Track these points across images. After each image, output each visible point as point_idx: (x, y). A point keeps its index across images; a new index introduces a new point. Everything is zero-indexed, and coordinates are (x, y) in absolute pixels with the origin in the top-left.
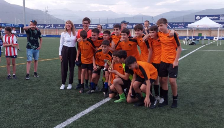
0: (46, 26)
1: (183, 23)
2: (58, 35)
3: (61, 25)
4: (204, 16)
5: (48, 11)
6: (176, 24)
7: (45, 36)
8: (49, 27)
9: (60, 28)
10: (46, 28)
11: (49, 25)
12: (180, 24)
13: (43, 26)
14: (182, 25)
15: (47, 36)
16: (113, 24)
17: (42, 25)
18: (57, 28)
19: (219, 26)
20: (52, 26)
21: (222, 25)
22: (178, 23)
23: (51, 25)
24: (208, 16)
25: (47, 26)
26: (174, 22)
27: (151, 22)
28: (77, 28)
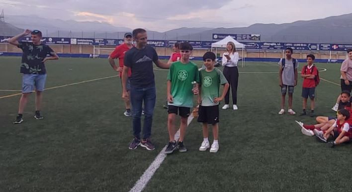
0: (3, 39)
1: (200, 42)
4: (227, 35)
5: (3, 17)
6: (193, 43)
10: (3, 42)
11: (8, 37)
12: (197, 43)
14: (199, 44)
15: (5, 54)
16: (114, 40)
19: (242, 46)
21: (245, 45)
22: (196, 42)
24: (231, 35)
25: (5, 40)
26: (190, 40)
27: (164, 39)
28: (58, 43)
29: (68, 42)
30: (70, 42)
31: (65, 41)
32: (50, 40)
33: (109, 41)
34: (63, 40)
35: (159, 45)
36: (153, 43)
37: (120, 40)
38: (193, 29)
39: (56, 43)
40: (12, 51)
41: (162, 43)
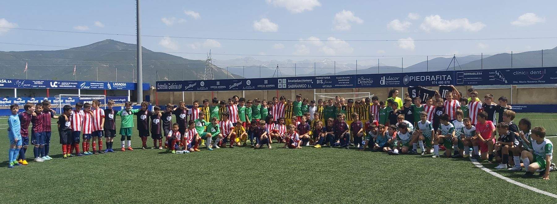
9: (221, 89)
10: (187, 90)
11: (194, 82)
12: (533, 73)
13: (180, 86)
17: (178, 83)
20: (202, 84)
22: (528, 70)
23: (199, 83)
25: (190, 86)
28: (260, 89)
29: (273, 86)
30: (277, 84)
31: (269, 84)
32: (249, 83)
34: (266, 82)
37: (359, 76)
39: (256, 89)
41: (446, 77)
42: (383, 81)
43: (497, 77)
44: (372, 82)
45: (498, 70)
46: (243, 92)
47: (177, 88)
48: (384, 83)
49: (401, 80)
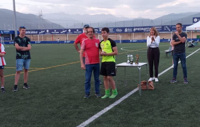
0: (40, 32)
2: (54, 41)
3: (57, 31)
5: (42, 15)
7: (39, 42)
8: (44, 33)
9: (57, 34)
10: (40, 34)
11: (43, 30)
13: (37, 32)
15: (42, 42)
16: (113, 28)
17: (36, 30)
18: (53, 34)
20: (48, 31)
23: (46, 30)
25: (42, 32)
26: (173, 25)
27: (151, 25)
28: (75, 33)
29: (81, 32)
30: (82, 31)
31: (79, 31)
32: (70, 31)
33: (110, 30)
34: (77, 30)
35: (147, 31)
36: (142, 29)
37: (117, 28)
38: (181, 14)
39: (73, 33)
40: (46, 40)
41: (149, 29)
42: (126, 30)
43: (167, 28)
44: (121, 31)
45: (167, 26)
46: (67, 35)
47: (35, 33)
48: (126, 31)
49: (133, 30)
